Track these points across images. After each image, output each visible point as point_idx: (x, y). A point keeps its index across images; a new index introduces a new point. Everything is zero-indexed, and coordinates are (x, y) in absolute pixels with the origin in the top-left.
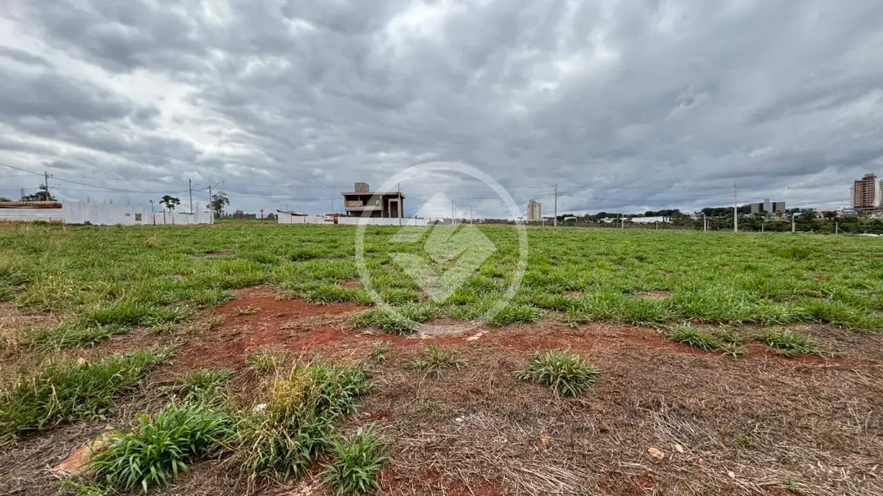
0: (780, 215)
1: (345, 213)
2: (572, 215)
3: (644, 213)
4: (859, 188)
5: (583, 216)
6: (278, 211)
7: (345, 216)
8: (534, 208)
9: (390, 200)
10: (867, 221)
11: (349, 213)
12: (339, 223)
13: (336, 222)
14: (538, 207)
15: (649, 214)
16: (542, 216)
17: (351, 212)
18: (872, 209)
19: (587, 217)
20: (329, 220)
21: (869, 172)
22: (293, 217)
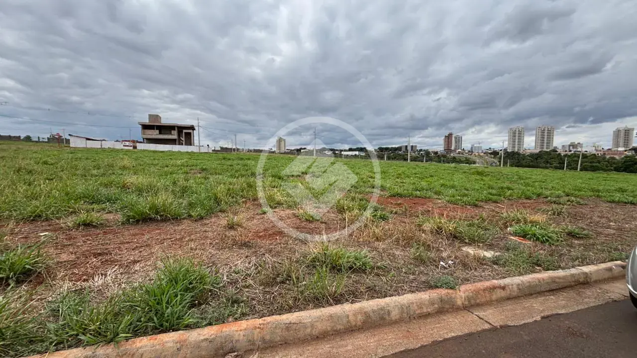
0: (415, 152)
1: (142, 141)
3: (348, 149)
4: (447, 140)
6: (70, 135)
7: (142, 143)
8: (281, 142)
9: (185, 131)
10: (450, 157)
11: (145, 141)
12: (138, 148)
13: (135, 147)
15: (350, 150)
16: (286, 148)
17: (146, 139)
18: (451, 151)
20: (128, 146)
21: (451, 132)
22: (87, 141)
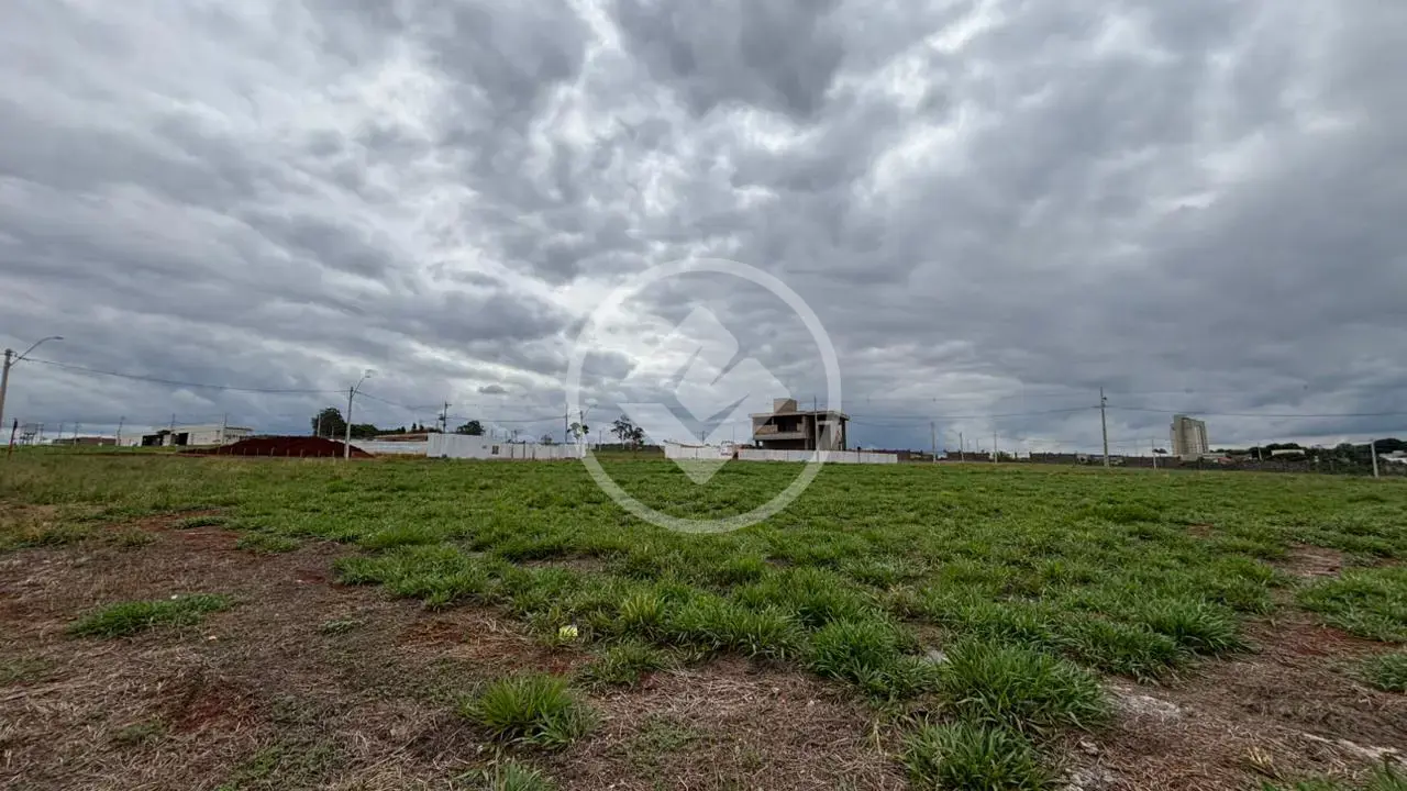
1: (754, 444)
2: (1294, 446)
5: (1332, 446)
7: (754, 448)
8: (1188, 432)
11: (761, 444)
12: (740, 458)
13: (736, 457)
14: (1196, 430)
16: (1211, 448)
17: (764, 441)
19: (1345, 449)
